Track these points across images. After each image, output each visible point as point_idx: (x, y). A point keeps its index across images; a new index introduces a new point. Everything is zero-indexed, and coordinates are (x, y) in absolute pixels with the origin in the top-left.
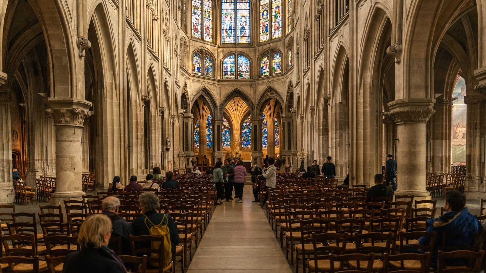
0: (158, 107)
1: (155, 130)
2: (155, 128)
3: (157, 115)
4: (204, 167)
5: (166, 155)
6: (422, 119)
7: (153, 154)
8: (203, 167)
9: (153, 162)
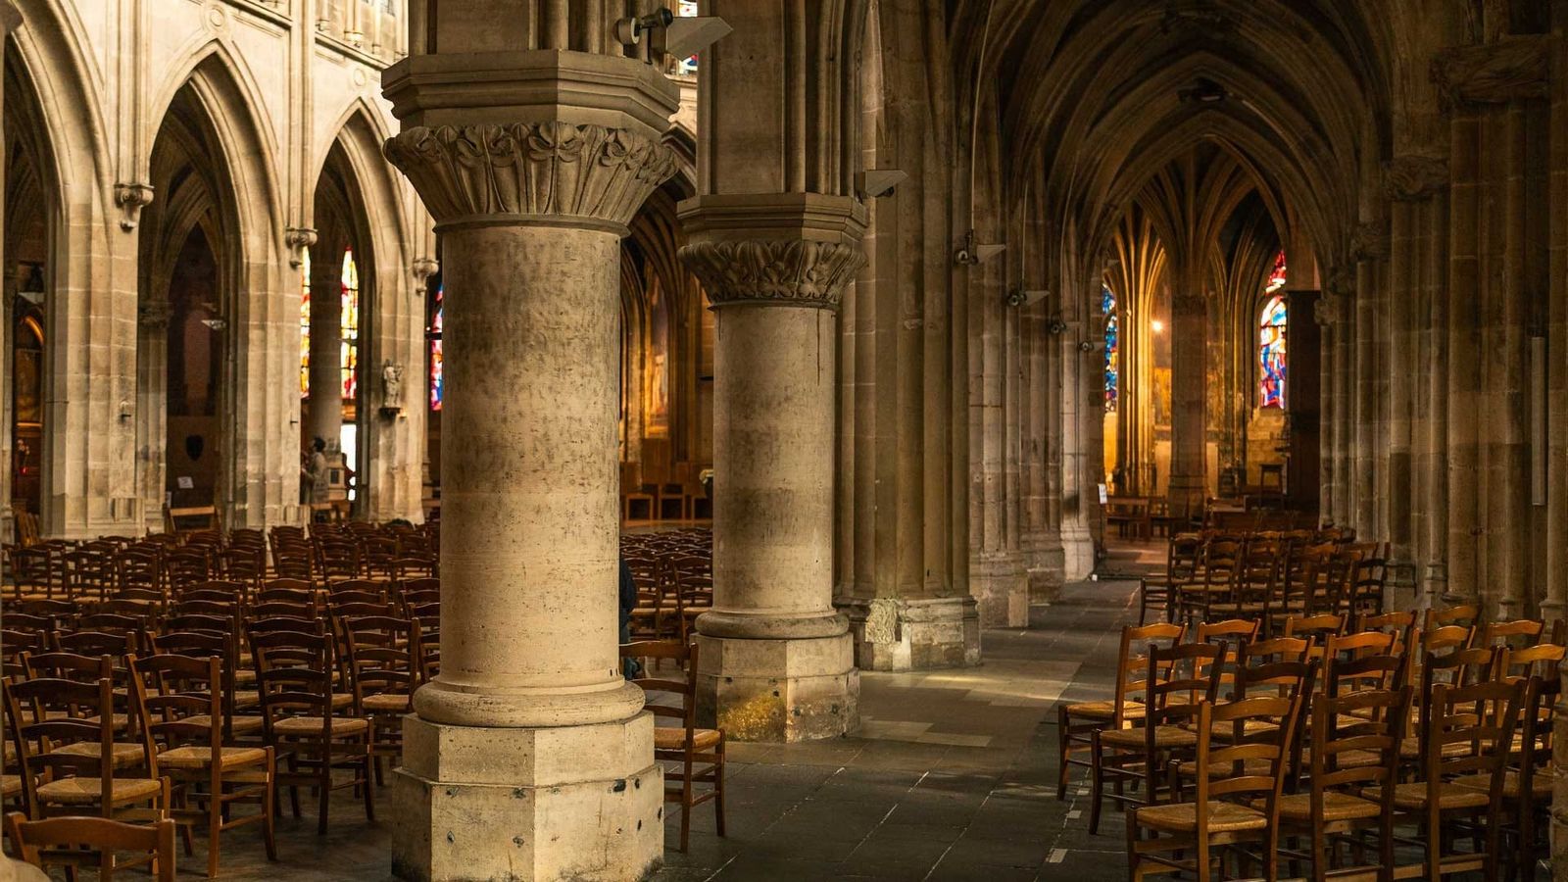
0: (281, 228)
1: (263, 327)
2: (264, 318)
3: (272, 262)
4: (664, 501)
5: (382, 441)
6: (777, 288)
7: (252, 434)
8: (661, 496)
9: (251, 467)
